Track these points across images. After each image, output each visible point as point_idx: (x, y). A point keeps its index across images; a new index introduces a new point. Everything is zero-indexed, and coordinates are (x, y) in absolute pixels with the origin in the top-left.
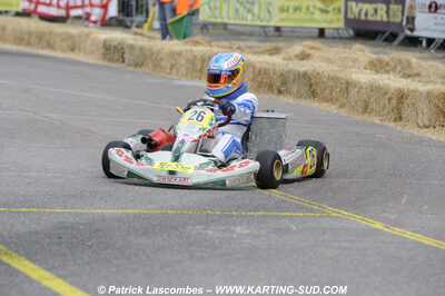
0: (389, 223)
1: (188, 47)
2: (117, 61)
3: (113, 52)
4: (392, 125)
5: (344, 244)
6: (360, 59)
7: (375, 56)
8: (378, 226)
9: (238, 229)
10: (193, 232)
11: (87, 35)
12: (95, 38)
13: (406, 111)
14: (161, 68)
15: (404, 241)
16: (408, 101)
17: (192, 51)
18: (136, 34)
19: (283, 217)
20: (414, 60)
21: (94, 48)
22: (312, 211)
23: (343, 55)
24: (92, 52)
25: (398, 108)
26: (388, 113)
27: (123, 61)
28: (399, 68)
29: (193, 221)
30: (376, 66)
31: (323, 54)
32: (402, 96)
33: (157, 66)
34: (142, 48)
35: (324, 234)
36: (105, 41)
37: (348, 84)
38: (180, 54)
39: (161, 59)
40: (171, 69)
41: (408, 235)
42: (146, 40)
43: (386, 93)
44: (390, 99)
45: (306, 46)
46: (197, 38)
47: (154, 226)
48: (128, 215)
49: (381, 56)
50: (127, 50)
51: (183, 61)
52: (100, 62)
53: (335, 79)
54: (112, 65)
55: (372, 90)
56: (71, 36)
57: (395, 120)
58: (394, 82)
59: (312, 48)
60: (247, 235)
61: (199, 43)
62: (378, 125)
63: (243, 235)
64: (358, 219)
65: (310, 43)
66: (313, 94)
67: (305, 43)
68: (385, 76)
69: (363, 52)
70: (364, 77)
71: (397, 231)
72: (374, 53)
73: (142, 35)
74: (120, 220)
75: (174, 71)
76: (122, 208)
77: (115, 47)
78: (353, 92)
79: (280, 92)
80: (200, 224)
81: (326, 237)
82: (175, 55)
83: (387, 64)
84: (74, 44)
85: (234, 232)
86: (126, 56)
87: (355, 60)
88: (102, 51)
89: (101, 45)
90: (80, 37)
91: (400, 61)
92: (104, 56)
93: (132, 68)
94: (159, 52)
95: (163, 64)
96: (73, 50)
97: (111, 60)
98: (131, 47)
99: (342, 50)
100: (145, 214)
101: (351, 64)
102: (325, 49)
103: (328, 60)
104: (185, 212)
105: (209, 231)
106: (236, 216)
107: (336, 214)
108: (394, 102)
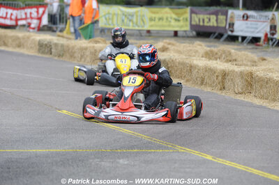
0: (215, 155)
1: (91, 45)
2: (47, 53)
3: (45, 48)
4: (219, 92)
5: (187, 170)
6: (199, 51)
7: (208, 49)
8: (209, 157)
9: (121, 161)
10: (93, 163)
11: (28, 38)
12: (34, 39)
13: (228, 84)
14: (75, 58)
15: (225, 167)
16: (229, 77)
17: (94, 47)
18: (59, 36)
19: (150, 153)
20: (233, 51)
21: (33, 46)
22: (167, 148)
23: (189, 48)
24: (31, 48)
25: (223, 82)
26: (216, 85)
27: (51, 54)
28: (224, 56)
29: (93, 156)
30: (209, 55)
31: (176, 48)
32: (225, 74)
33: (72, 56)
34: (62, 46)
35: (175, 163)
36: (39, 41)
37: (191, 67)
38: (86, 49)
39: (75, 52)
40: (81, 59)
41: (228, 163)
42: (65, 40)
43: (215, 73)
44: (217, 76)
45: (166, 43)
46: (97, 39)
47: (68, 160)
48: (52, 153)
49: (213, 48)
50: (53, 46)
51: (88, 53)
52: (36, 54)
53: (183, 64)
54: (44, 56)
55: (206, 71)
56: (18, 38)
57: (221, 89)
58: (220, 65)
59: (169, 44)
60: (127, 164)
61: (99, 42)
62: (210, 92)
63: (125, 164)
64: (196, 153)
65: (167, 41)
67: (165, 41)
68: (215, 62)
69: (201, 46)
70: (201, 62)
71: (220, 161)
72: (209, 46)
73: (62, 37)
74: (47, 156)
75: (83, 60)
76: (48, 149)
77: (46, 45)
78: (194, 72)
80: (98, 158)
81: (176, 165)
82: (83, 49)
83: (216, 54)
84: (20, 43)
85: (118, 163)
86: (53, 50)
87: (196, 52)
88: (38, 47)
89: (37, 43)
90: (23, 38)
91: (224, 52)
92: (39, 50)
93: (56, 58)
94: (73, 47)
95: (76, 55)
97: (43, 53)
98: (56, 45)
99: (188, 45)
100: (63, 152)
101: (194, 54)
102: (178, 44)
103: (180, 52)
104: (88, 150)
105: (103, 163)
106: (120, 153)
107: (182, 151)
108: (220, 78)
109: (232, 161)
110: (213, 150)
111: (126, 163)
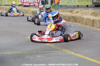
0: (76, 52)
5: (62, 59)
6: (90, 12)
8: (73, 53)
9: (38, 56)
10: (27, 57)
12: (31, 10)
15: (77, 57)
16: (95, 22)
19: (51, 52)
21: (31, 13)
22: (59, 50)
25: (93, 24)
26: (91, 25)
28: (99, 14)
29: (28, 54)
30: (93, 14)
41: (79, 55)
43: (90, 20)
44: (91, 22)
47: (18, 56)
49: (95, 11)
56: (26, 10)
58: (92, 18)
62: (88, 28)
64: (69, 52)
66: (76, 21)
67: (79, 9)
76: (13, 52)
77: (35, 12)
78: (84, 20)
79: (69, 21)
81: (58, 57)
83: (97, 13)
90: (28, 10)
92: (33, 14)
96: (26, 13)
100: (18, 53)
104: (28, 52)
105: (31, 57)
106: (40, 53)
107: (64, 51)
108: (92, 22)
109: (81, 55)
110: (76, 50)
111: (39, 57)
